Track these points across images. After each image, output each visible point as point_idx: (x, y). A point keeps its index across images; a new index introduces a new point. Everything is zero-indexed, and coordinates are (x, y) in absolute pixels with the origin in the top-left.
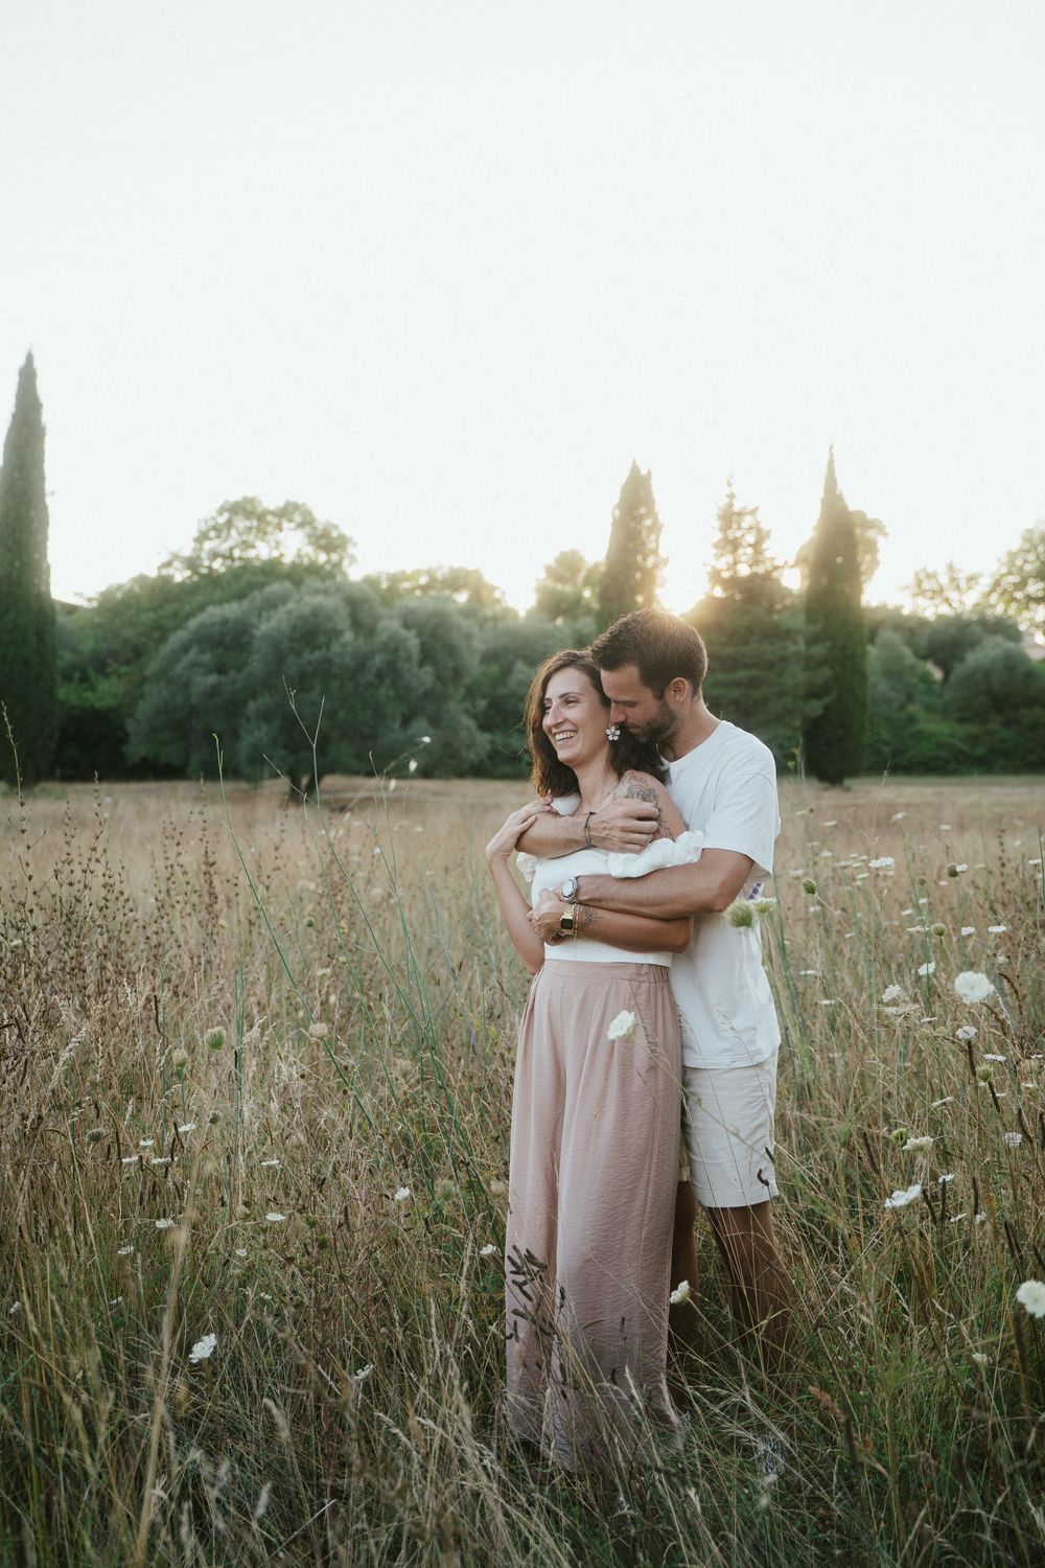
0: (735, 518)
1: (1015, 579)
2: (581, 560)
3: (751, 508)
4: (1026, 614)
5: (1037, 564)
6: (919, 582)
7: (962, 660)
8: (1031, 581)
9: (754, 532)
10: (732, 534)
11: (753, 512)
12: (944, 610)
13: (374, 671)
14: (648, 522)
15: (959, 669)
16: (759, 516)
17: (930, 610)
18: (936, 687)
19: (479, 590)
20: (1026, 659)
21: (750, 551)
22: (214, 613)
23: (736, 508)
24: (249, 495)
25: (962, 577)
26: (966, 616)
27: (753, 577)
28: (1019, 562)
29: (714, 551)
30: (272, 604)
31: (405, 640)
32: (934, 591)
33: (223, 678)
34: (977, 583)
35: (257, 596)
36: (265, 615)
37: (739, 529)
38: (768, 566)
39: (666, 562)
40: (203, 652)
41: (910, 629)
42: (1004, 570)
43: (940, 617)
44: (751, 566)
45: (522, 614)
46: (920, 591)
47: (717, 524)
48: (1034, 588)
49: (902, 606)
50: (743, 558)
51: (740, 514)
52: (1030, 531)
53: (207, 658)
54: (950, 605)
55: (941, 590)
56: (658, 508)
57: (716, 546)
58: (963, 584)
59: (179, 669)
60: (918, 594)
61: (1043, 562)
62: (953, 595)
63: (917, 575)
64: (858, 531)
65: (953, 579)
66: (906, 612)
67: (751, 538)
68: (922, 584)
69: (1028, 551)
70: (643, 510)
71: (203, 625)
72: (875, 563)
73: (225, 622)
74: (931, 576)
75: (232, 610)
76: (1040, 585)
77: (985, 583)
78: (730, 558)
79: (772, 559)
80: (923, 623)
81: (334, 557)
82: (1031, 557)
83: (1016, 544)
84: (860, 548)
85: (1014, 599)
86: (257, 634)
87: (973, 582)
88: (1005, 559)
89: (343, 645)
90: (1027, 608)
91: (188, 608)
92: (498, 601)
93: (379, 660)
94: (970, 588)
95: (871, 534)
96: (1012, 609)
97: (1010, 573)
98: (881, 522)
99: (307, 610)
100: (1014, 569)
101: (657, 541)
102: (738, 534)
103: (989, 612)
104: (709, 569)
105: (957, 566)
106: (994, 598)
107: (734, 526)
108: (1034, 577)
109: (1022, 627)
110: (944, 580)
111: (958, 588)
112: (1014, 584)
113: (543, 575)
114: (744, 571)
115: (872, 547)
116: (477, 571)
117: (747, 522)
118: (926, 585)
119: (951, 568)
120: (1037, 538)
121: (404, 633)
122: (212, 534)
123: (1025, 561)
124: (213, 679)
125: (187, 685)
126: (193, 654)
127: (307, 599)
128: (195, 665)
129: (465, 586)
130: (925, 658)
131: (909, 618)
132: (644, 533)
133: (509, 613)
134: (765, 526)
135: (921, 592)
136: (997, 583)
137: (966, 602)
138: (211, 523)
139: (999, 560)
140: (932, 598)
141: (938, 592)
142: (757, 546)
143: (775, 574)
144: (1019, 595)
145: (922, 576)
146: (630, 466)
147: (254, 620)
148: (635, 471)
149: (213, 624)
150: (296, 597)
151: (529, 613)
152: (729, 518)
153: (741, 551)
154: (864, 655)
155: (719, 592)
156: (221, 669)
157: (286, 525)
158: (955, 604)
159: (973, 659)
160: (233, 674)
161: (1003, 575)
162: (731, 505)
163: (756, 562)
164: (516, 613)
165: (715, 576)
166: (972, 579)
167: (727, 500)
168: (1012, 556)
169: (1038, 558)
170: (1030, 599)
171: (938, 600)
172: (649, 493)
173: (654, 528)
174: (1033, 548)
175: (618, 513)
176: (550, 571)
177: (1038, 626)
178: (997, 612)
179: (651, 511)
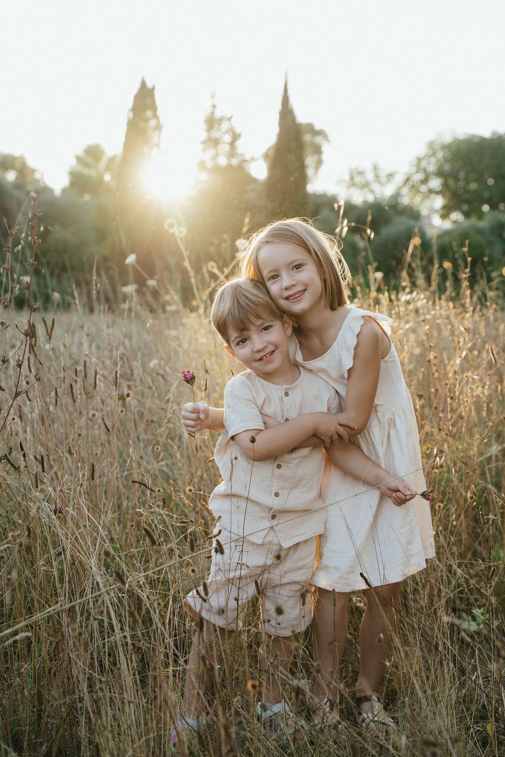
0: (216, 122)
1: (421, 176)
2: (103, 152)
3: (229, 116)
4: (428, 203)
5: (437, 166)
6: (352, 178)
8: (432, 178)
9: (230, 133)
10: (214, 134)
11: (230, 119)
12: (370, 198)
14: (153, 123)
17: (358, 198)
19: (23, 170)
21: (228, 147)
23: (217, 115)
25: (383, 175)
28: (424, 164)
29: (201, 146)
32: (362, 184)
34: (393, 179)
37: (219, 131)
38: (240, 159)
42: (413, 170)
43: (365, 202)
44: (227, 159)
45: (58, 192)
46: (352, 184)
47: (203, 126)
48: (435, 183)
50: (222, 153)
51: (221, 120)
52: (432, 141)
54: (374, 194)
55: (368, 184)
57: (203, 143)
58: (383, 179)
60: (351, 186)
61: (440, 165)
62: (376, 187)
63: (351, 171)
64: (306, 137)
65: (377, 176)
67: (228, 138)
68: (355, 179)
69: (430, 156)
70: (149, 113)
74: (361, 173)
76: (439, 181)
77: (399, 179)
78: (212, 152)
79: (243, 154)
82: (433, 160)
84: (308, 150)
87: (390, 178)
88: (415, 162)
90: (429, 198)
92: (37, 181)
94: (388, 182)
95: (318, 139)
96: (417, 199)
97: (417, 172)
98: (325, 132)
100: (420, 169)
101: (159, 137)
102: (219, 135)
103: (400, 200)
105: (380, 166)
106: (405, 191)
107: (216, 128)
108: (434, 175)
109: (424, 212)
110: (370, 176)
111: (380, 183)
112: (420, 181)
113: (74, 162)
114: (223, 162)
115: (318, 151)
116: (22, 158)
117: (225, 126)
118: (358, 179)
119: (375, 167)
120: (437, 147)
123: (428, 163)
129: (13, 168)
130: (354, 232)
132: (150, 131)
133: (46, 190)
134: (238, 130)
136: (408, 180)
137: (386, 192)
140: (361, 189)
141: (365, 185)
142: (232, 144)
143: (245, 166)
144: (424, 188)
145: (355, 173)
146: (140, 81)
148: (143, 83)
151: (64, 191)
152: (212, 122)
153: (220, 147)
155: (204, 176)
158: (377, 193)
159: (386, 232)
161: (412, 174)
162: (213, 113)
163: (231, 156)
164: (52, 191)
165: (202, 165)
166: (390, 176)
167: (210, 109)
168: (419, 159)
169: (437, 161)
170: (431, 191)
171: (365, 191)
172: (154, 101)
173: (159, 127)
174: (434, 154)
175: (131, 115)
176: (79, 159)
177: (436, 211)
178: (405, 201)
179: (155, 115)
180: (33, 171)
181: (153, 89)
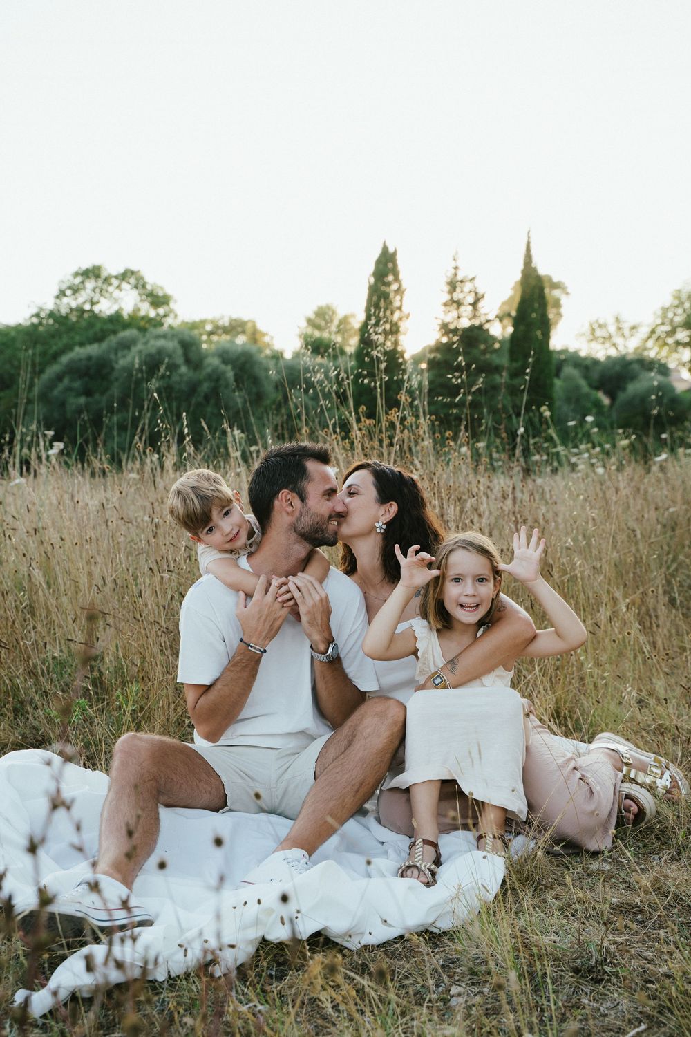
0: (458, 284)
1: (667, 328)
2: (334, 313)
3: (471, 277)
4: (675, 355)
5: (685, 316)
6: (593, 330)
7: (624, 389)
8: (679, 330)
9: (473, 294)
10: (456, 296)
11: (472, 280)
12: (613, 353)
13: (203, 394)
14: (395, 286)
15: (622, 397)
16: (477, 282)
17: (601, 352)
18: (606, 409)
19: (255, 336)
20: (672, 389)
21: (470, 308)
22: (79, 352)
23: (459, 277)
24: (97, 264)
25: (626, 327)
26: (629, 357)
27: (472, 328)
28: (670, 315)
29: (443, 308)
30: (126, 345)
31: (224, 373)
32: (604, 338)
33: (90, 399)
34: (637, 332)
35: (113, 340)
36: (120, 354)
37: (462, 292)
38: (483, 319)
39: (408, 316)
40: (72, 380)
41: (586, 366)
42: (659, 321)
43: (608, 358)
44: (470, 319)
45: (289, 356)
47: (446, 288)
48: (682, 335)
49: (580, 350)
50: (464, 314)
51: (462, 281)
52: (679, 291)
53: (77, 384)
54: (617, 348)
55: (610, 337)
56: (402, 276)
57: (445, 304)
58: (627, 332)
59: (56, 392)
60: (592, 340)
61: (688, 316)
62: (619, 341)
63: (591, 325)
64: (547, 291)
65: (619, 329)
66: (583, 354)
67: (471, 299)
68: (594, 333)
69: (677, 306)
70: (391, 278)
71: (72, 361)
72: (559, 315)
73: (89, 358)
74: (602, 326)
75: (93, 349)
76: (686, 333)
77: (644, 331)
78: (455, 314)
79: (486, 314)
80: (596, 362)
81: (161, 311)
82: (680, 311)
83: (668, 300)
85: (666, 344)
86: (117, 367)
87: (634, 330)
88: (660, 312)
89: (181, 376)
90: (676, 351)
91: (54, 348)
92: (268, 344)
93: (206, 387)
94: (632, 335)
95: (556, 293)
96: (664, 352)
97: (663, 324)
98: (563, 284)
99: (153, 350)
100: (666, 320)
101: (401, 301)
102: (461, 296)
103: (646, 353)
104: (440, 322)
105: (622, 318)
106: (650, 343)
107: (458, 290)
108: (682, 327)
109: (672, 365)
110: (612, 329)
111: (623, 335)
112: (666, 332)
113: (304, 324)
114: (465, 323)
115: (557, 304)
116: (253, 322)
117: (468, 287)
118: (599, 333)
119: (617, 320)
120: (684, 296)
121: (223, 367)
122: (69, 292)
123: (675, 315)
124: (82, 400)
125: (63, 404)
126: (66, 381)
127: (152, 342)
128: (69, 389)
129: (244, 332)
130: (597, 388)
131: (586, 359)
132: (392, 295)
134: (480, 291)
135: (595, 338)
136: (653, 332)
137: (628, 346)
138: (68, 284)
139: (655, 314)
140: (603, 343)
141: (608, 339)
142: (474, 305)
143: (486, 326)
144: (670, 341)
145: (595, 326)
146: (382, 246)
147: (112, 357)
148: (385, 249)
149: (81, 360)
150: (142, 340)
151: (295, 354)
152: (453, 285)
153: (462, 308)
154: (552, 385)
155: (446, 339)
156: (88, 393)
157: (125, 285)
158: (621, 348)
159: (633, 388)
160: (97, 396)
161: (657, 326)
162: (456, 275)
163: (474, 316)
165: (445, 327)
166: (634, 328)
167: (453, 271)
168: (665, 310)
169: (685, 311)
170: (678, 343)
171: (608, 345)
172: (395, 265)
173: (399, 291)
174: (681, 304)
175: (372, 280)
176: (309, 321)
177: (684, 365)
178: (652, 354)
179: (397, 279)
180: (264, 335)
181: (395, 253)
